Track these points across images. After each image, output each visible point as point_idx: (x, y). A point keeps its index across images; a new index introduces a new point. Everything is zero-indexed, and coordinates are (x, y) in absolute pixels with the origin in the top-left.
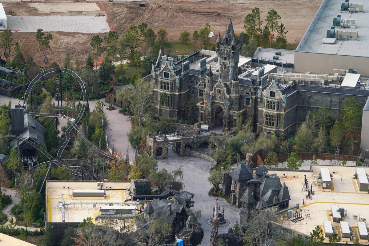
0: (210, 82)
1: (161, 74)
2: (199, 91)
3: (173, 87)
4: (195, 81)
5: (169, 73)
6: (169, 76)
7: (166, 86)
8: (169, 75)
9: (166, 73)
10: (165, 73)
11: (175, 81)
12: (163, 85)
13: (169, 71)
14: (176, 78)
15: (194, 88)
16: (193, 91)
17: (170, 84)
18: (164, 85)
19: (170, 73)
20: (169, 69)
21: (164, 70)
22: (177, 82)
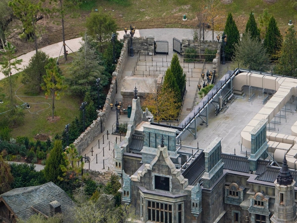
0: (286, 201)
1: (147, 180)
2: (253, 217)
3: (183, 214)
4: (241, 190)
5: (168, 178)
6: (171, 186)
7: (162, 212)
8: (170, 183)
9: (160, 177)
10: (156, 177)
11: (187, 198)
12: (154, 211)
13: (169, 172)
14: (190, 192)
15: (238, 207)
16: (237, 215)
17: (175, 209)
18: (158, 211)
19: (171, 177)
20: (167, 167)
21: (153, 170)
22: (193, 201)
